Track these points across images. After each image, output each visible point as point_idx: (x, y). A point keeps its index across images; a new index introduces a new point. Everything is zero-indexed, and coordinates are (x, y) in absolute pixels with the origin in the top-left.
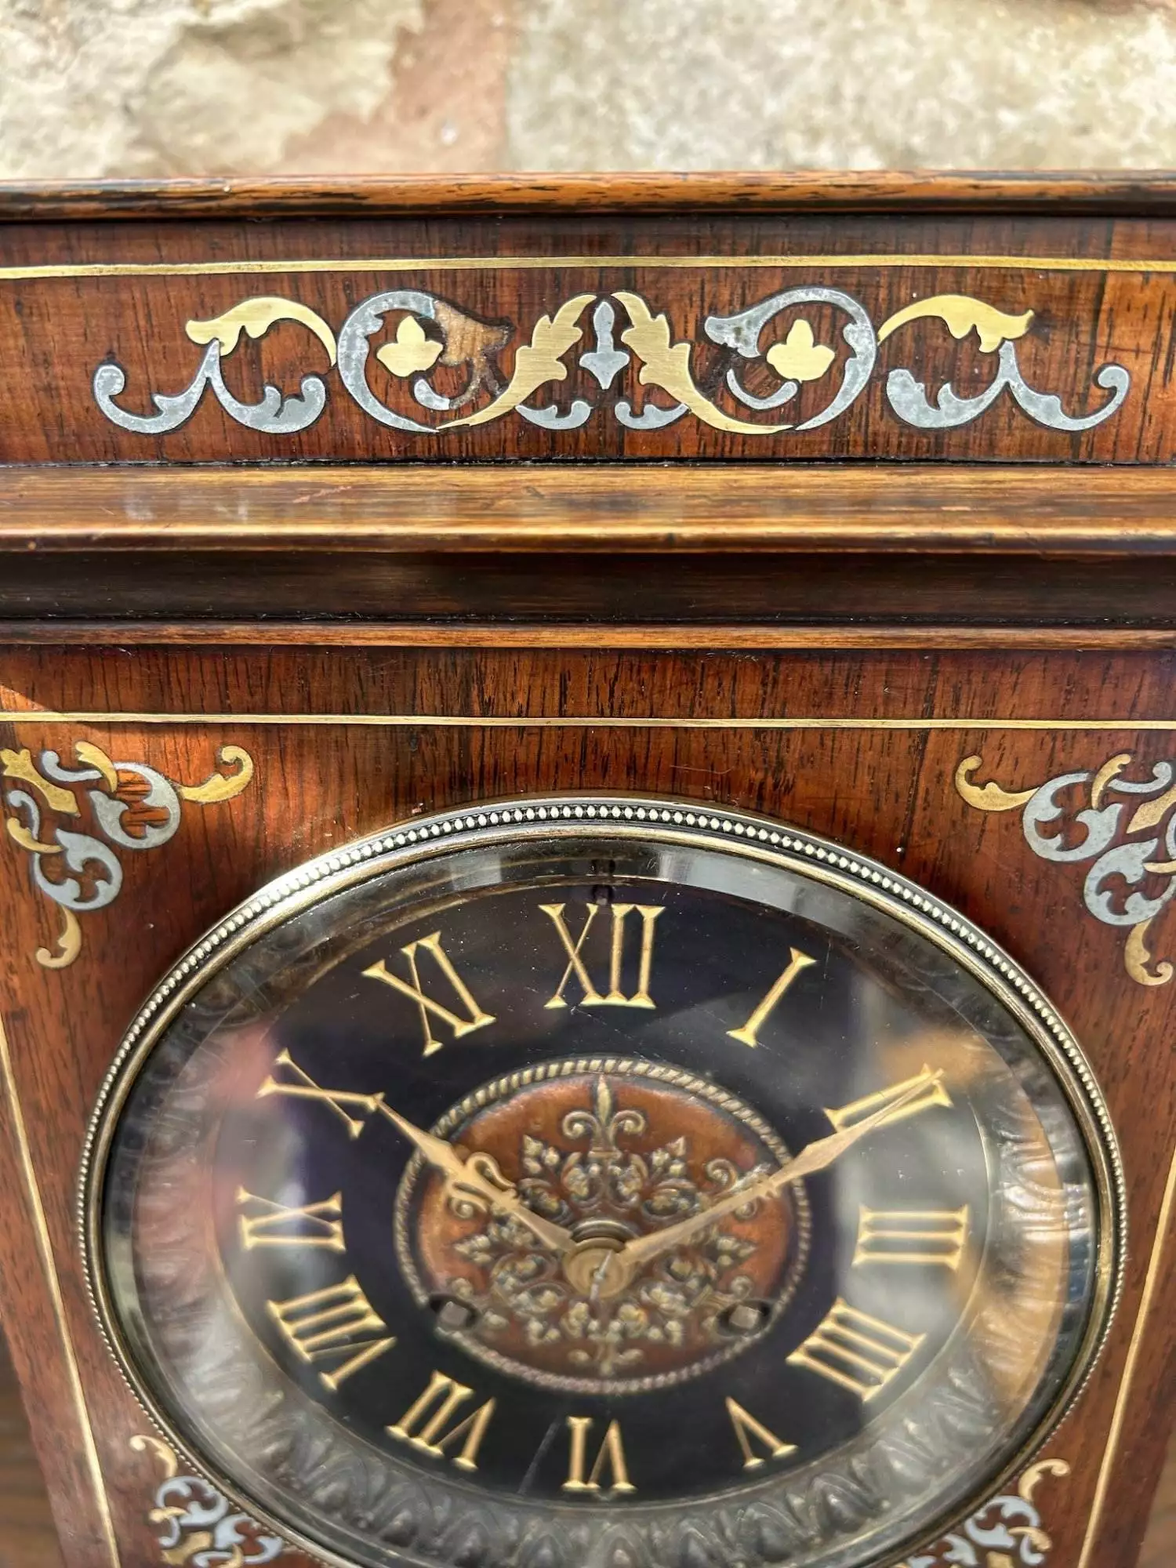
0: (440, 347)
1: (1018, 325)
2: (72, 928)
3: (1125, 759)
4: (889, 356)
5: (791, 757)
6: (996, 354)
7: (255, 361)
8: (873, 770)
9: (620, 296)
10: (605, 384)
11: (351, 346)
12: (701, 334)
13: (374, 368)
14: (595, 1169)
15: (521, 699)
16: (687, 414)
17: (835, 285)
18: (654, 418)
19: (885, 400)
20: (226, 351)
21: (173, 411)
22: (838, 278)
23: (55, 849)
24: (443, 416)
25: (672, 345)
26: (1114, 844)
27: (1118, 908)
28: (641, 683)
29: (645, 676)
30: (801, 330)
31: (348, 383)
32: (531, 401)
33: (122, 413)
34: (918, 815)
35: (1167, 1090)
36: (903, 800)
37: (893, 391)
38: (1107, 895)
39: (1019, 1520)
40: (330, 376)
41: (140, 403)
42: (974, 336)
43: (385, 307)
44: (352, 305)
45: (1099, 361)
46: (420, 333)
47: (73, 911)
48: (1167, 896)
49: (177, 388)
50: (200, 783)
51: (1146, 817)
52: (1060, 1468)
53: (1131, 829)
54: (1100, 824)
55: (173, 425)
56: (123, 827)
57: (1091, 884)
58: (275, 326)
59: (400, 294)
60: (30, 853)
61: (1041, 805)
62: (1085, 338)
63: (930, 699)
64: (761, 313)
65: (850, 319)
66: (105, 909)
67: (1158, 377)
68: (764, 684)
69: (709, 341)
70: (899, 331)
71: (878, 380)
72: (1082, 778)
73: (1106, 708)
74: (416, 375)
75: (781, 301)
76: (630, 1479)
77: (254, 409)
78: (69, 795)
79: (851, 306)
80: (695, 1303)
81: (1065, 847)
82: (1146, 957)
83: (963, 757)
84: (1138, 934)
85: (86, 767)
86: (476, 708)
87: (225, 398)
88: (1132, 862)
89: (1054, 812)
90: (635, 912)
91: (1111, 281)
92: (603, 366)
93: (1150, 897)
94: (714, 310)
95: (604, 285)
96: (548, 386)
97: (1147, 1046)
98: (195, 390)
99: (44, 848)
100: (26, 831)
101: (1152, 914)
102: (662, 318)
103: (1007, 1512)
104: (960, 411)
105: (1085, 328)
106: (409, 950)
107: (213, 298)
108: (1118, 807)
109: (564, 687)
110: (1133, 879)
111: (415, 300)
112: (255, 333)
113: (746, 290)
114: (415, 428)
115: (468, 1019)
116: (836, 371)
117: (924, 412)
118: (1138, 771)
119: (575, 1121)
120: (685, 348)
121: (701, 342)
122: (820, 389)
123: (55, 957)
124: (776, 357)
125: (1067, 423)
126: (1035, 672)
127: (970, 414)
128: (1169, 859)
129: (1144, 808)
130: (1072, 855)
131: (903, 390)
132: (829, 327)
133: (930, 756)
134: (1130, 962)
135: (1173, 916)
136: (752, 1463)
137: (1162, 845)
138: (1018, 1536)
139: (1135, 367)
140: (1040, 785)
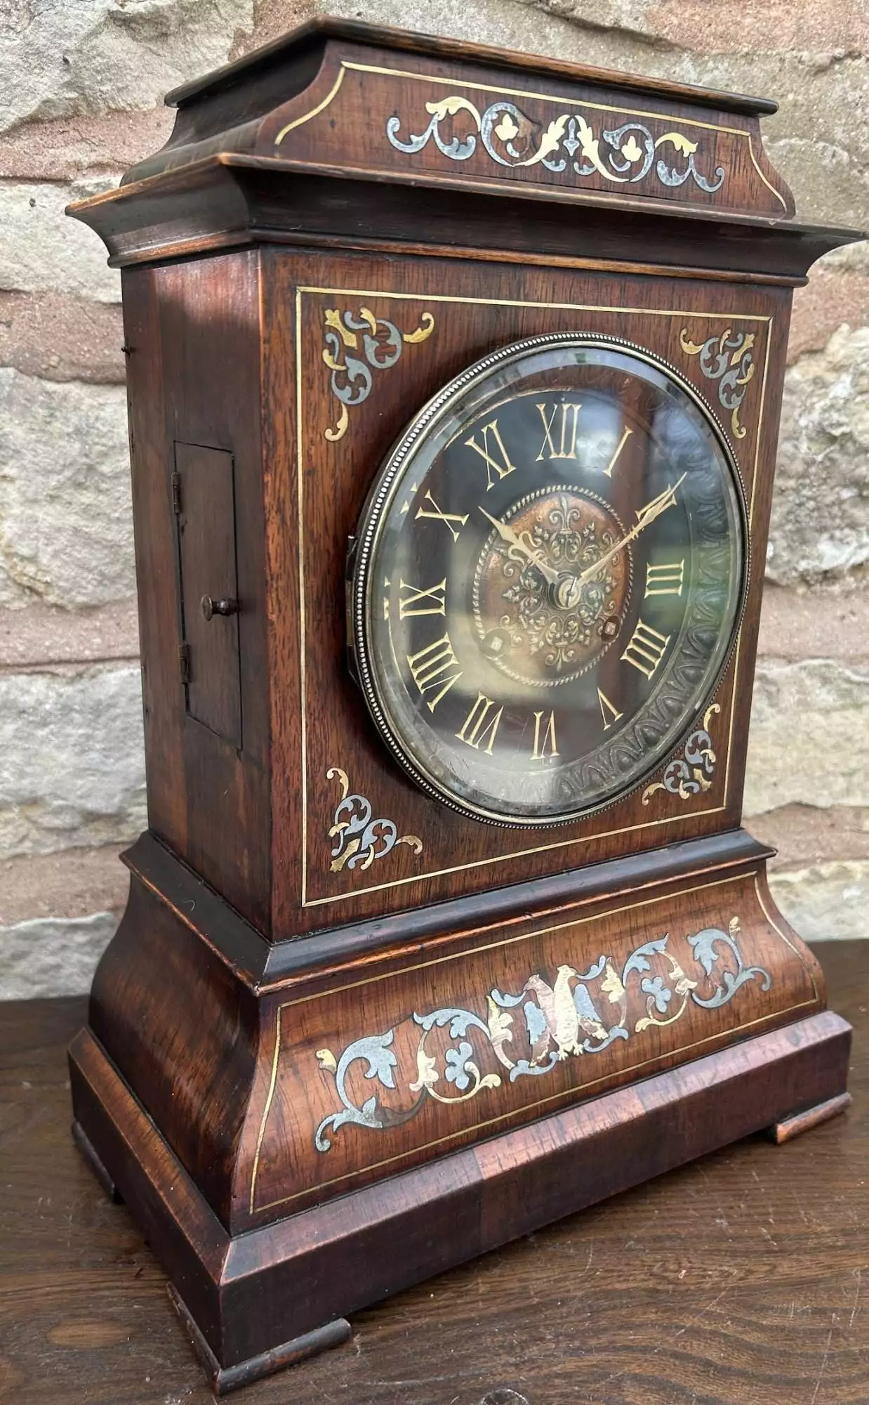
0: (517, 129)
1: (694, 148)
2: (345, 416)
3: (729, 332)
4: (658, 155)
5: (629, 328)
6: (688, 158)
7: (450, 126)
8: (655, 333)
9: (578, 117)
10: (571, 154)
11: (486, 124)
12: (602, 137)
13: (493, 134)
14: (562, 541)
15: (539, 292)
16: (597, 170)
17: (642, 124)
18: (586, 171)
19: (657, 172)
20: (440, 119)
21: (418, 143)
22: (644, 121)
23: (344, 368)
24: (516, 160)
25: (593, 141)
26: (727, 371)
30: (632, 140)
31: (484, 140)
32: (546, 158)
33: (397, 142)
37: (659, 169)
38: (726, 394)
39: (704, 744)
40: (478, 135)
41: (405, 138)
42: (682, 150)
43: (500, 109)
44: (488, 106)
45: (716, 165)
46: (511, 122)
47: (346, 404)
48: (742, 395)
49: (421, 133)
50: (412, 333)
51: (735, 358)
52: (717, 708)
53: (732, 364)
54: (722, 359)
55: (416, 150)
56: (376, 355)
57: (721, 389)
58: (460, 110)
59: (505, 104)
60: (332, 370)
61: (705, 352)
62: (713, 155)
63: (673, 301)
64: (620, 132)
65: (646, 138)
66: (362, 403)
68: (622, 290)
69: (605, 141)
70: (661, 145)
71: (655, 164)
72: (717, 340)
73: (723, 309)
74: (509, 141)
75: (626, 128)
76: (559, 748)
77: (448, 147)
78: (354, 336)
79: (647, 133)
81: (713, 372)
82: (737, 425)
83: (682, 329)
84: (735, 414)
85: (364, 321)
86: (522, 297)
87: (438, 140)
88: (731, 379)
89: (709, 355)
90: (571, 407)
91: (719, 134)
92: (571, 148)
93: (738, 396)
94: (606, 128)
95: (573, 111)
96: (553, 152)
98: (427, 135)
99: (339, 367)
100: (331, 357)
101: (739, 404)
102: (590, 128)
103: (700, 740)
104: (678, 179)
105: (713, 152)
106: (484, 430)
107: (440, 93)
108: (727, 353)
109: (554, 289)
110: (733, 387)
111: (509, 107)
112: (452, 112)
113: (615, 121)
114: (506, 164)
115: (505, 468)
116: (642, 158)
117: (667, 179)
118: (733, 338)
119: (555, 515)
120: (596, 142)
121: (602, 140)
122: (637, 166)
123: (334, 434)
124: (625, 150)
125: (707, 188)
126: (703, 292)
127: (681, 181)
128: (743, 378)
129: (735, 354)
130: (715, 376)
131: (662, 169)
132: (640, 138)
133: (672, 328)
134: (733, 427)
135: (745, 404)
136: (607, 727)
137: (741, 371)
138: (704, 756)
139: (726, 169)
140: (705, 343)
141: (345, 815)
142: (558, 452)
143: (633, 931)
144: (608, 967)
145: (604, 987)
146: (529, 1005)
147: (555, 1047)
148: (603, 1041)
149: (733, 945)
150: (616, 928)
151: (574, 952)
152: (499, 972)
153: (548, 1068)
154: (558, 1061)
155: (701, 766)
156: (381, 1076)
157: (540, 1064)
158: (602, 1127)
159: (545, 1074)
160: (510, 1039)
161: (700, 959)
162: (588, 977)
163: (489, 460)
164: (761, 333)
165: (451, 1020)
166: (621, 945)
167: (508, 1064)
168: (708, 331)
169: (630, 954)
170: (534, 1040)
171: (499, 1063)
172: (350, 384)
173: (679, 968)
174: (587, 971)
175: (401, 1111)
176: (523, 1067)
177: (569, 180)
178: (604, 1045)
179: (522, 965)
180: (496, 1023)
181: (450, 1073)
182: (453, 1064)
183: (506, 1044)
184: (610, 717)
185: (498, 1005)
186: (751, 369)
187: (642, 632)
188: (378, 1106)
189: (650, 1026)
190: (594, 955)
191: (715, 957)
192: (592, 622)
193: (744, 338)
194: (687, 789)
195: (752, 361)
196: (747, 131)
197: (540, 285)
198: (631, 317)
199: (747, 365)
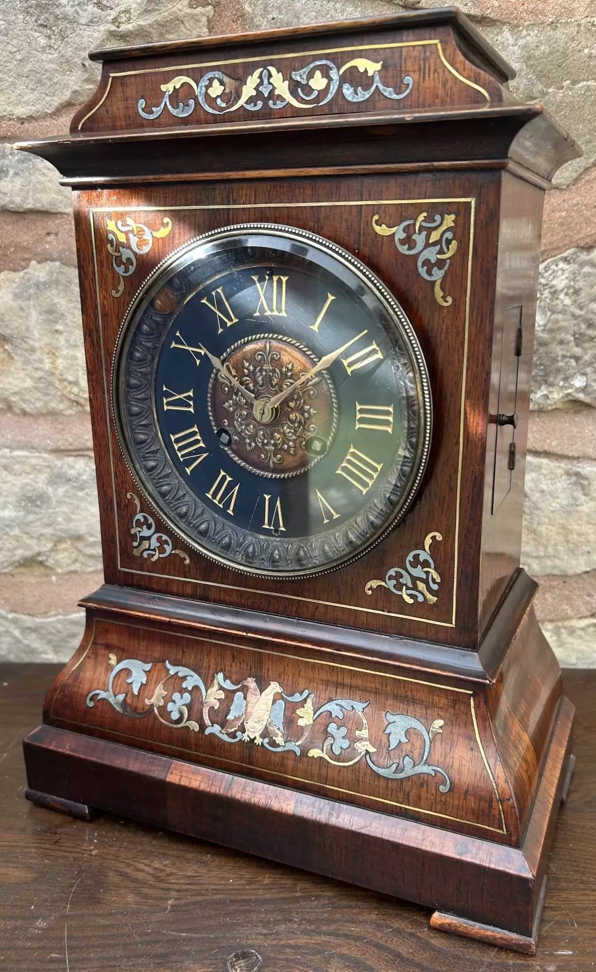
0: (223, 88)
1: (378, 66)
2: (122, 282)
3: (425, 214)
4: (343, 79)
5: (322, 217)
6: (372, 76)
7: (177, 96)
8: (346, 221)
9: (270, 68)
10: (266, 95)
11: (201, 89)
12: (291, 78)
13: (207, 95)
14: (264, 373)
15: (244, 198)
16: (288, 103)
17: (327, 59)
18: (280, 105)
19: (342, 94)
20: (170, 93)
21: (157, 112)
22: (327, 57)
23: (119, 254)
24: (224, 109)
25: (284, 81)
26: (425, 247)
27: (429, 273)
28: (277, 191)
29: (278, 189)
30: (318, 74)
31: (200, 100)
32: (247, 103)
33: (144, 114)
34: (362, 238)
35: (456, 353)
36: (357, 232)
37: (344, 91)
38: (425, 268)
39: (425, 564)
40: (196, 98)
41: (148, 110)
42: (366, 71)
43: (210, 76)
44: (201, 77)
45: (403, 75)
46: (219, 84)
47: (122, 276)
48: (446, 268)
49: (158, 105)
50: (158, 231)
51: (435, 236)
52: (439, 537)
53: (431, 242)
54: (420, 239)
55: (157, 116)
56: (137, 246)
57: (419, 264)
58: (182, 85)
59: (213, 73)
60: (113, 256)
61: (399, 232)
62: (398, 69)
63: (362, 195)
64: (306, 70)
65: (331, 69)
66: (131, 275)
67: (421, 79)
68: (312, 190)
69: (293, 80)
70: (345, 72)
71: (340, 87)
72: (412, 222)
73: (417, 195)
74: (218, 96)
75: (312, 65)
76: (284, 526)
77: (177, 110)
78: (124, 236)
79: (332, 65)
80: (298, 434)
81: (409, 249)
82: (442, 294)
83: (373, 215)
84: (438, 284)
85: (129, 226)
86: (231, 202)
87: (170, 107)
88: (431, 254)
89: (404, 236)
90: (280, 278)
91: (404, 50)
92: (265, 90)
93: (440, 268)
94: (294, 70)
95: (264, 65)
96: (251, 97)
97: (447, 332)
98: (162, 105)
99: (116, 254)
100: (112, 249)
101: (442, 276)
102: (280, 73)
103: (421, 559)
104: (364, 95)
105: (398, 65)
106: (213, 294)
107: (167, 78)
108: (425, 233)
109: (255, 193)
110: (433, 262)
111: (217, 74)
112: (177, 87)
113: (303, 62)
114: (217, 113)
115: (231, 320)
116: (328, 86)
117: (354, 97)
118: (430, 219)
119: (259, 355)
120: (287, 82)
121: (291, 80)
122: (324, 92)
123: (117, 293)
124: (311, 83)
125: (395, 96)
126: (392, 183)
127: (367, 96)
128: (444, 253)
129: (434, 233)
130: (412, 252)
131: (348, 91)
132: (326, 72)
133: (363, 215)
134: (437, 296)
135: (449, 277)
136: (326, 521)
137: (441, 247)
138: (427, 573)
139: (414, 76)
140: (399, 225)
141: (139, 524)
142: (272, 311)
143: (339, 685)
144: (309, 701)
145: (298, 712)
146: (240, 694)
147: (243, 731)
148: (278, 746)
149: (427, 740)
150: (324, 676)
151: (286, 677)
152: (228, 663)
153: (233, 741)
154: (241, 740)
155: (426, 582)
156: (134, 686)
157: (228, 734)
158: (256, 801)
159: (230, 744)
160: (216, 708)
161: (390, 734)
162: (290, 699)
163: (218, 313)
164: (462, 212)
165: (186, 676)
166: (326, 690)
167: (207, 721)
168: (402, 214)
169: (330, 700)
170: (230, 717)
171: (202, 718)
172: (124, 264)
173: (367, 731)
174: (292, 695)
175: (135, 709)
176: (216, 729)
177: (266, 114)
178: (279, 750)
179: (245, 667)
180: (212, 693)
181: (170, 707)
182: (174, 702)
183: (212, 708)
184: (329, 514)
185: (219, 684)
186: (454, 245)
187: (353, 454)
188: (125, 700)
189: (321, 758)
190: (302, 686)
191: (404, 740)
192: (294, 437)
193: (443, 219)
194: (411, 596)
195: (454, 238)
196: (435, 39)
197: (244, 192)
198: (323, 209)
199: (448, 242)
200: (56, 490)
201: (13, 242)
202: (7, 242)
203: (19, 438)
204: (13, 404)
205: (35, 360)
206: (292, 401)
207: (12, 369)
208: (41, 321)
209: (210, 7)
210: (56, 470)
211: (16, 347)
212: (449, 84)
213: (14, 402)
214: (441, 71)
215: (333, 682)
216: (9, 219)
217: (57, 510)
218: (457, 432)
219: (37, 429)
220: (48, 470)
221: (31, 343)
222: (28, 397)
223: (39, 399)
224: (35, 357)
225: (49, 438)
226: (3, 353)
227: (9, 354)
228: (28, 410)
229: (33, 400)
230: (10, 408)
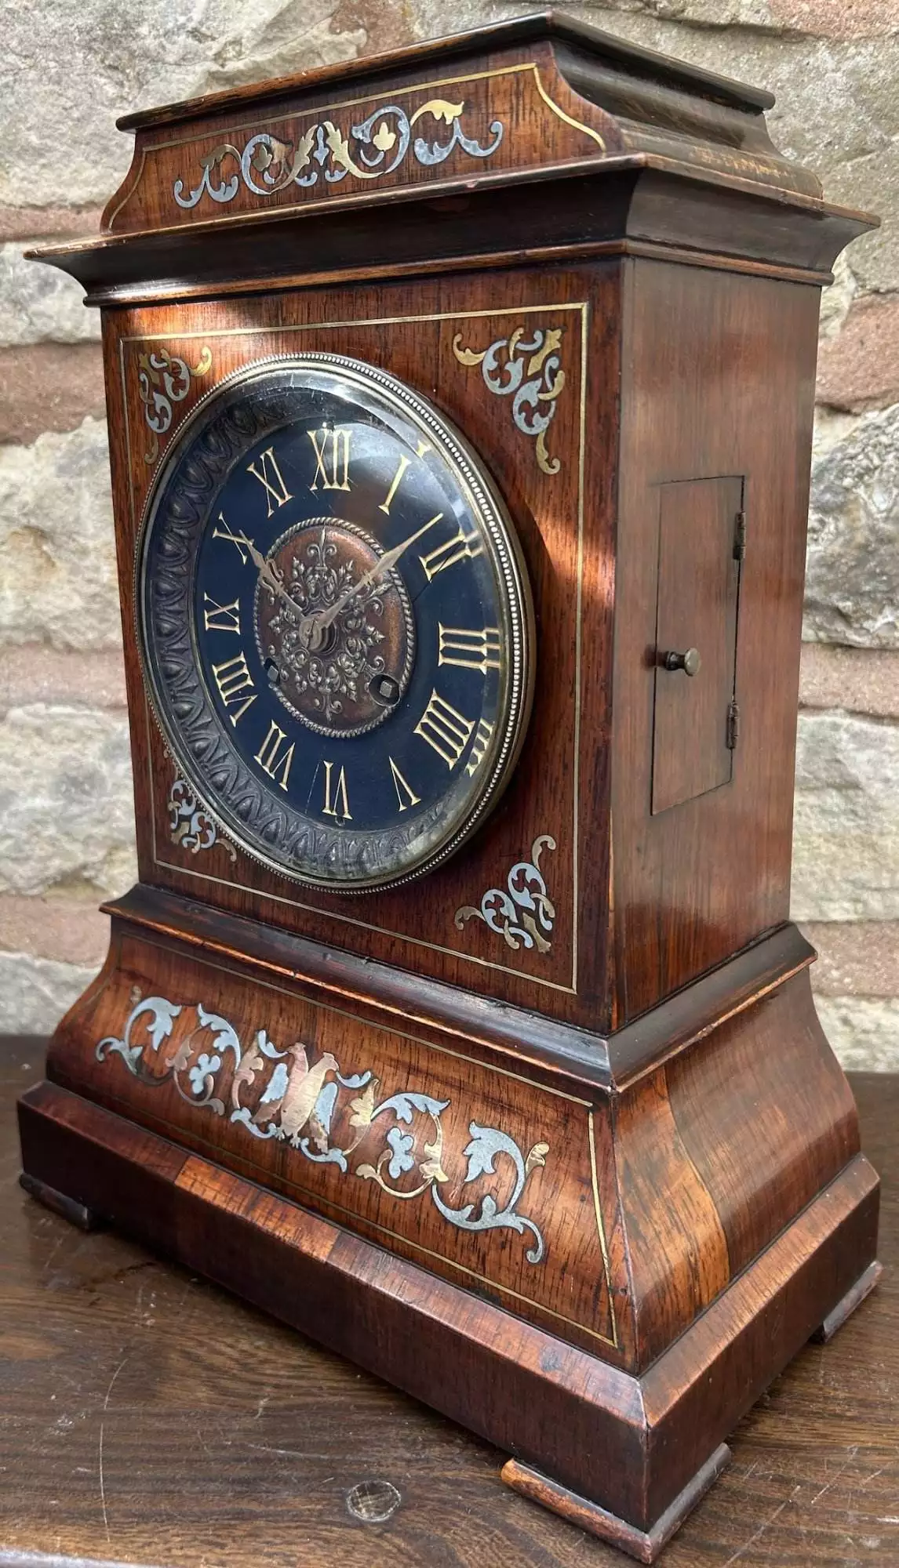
0: (271, 157)
1: (458, 109)
2: (156, 443)
3: (521, 331)
4: (415, 133)
5: (390, 342)
6: (452, 124)
7: (219, 172)
8: (421, 344)
9: (326, 123)
10: (322, 163)
11: (246, 161)
12: (351, 135)
13: (252, 168)
14: (317, 576)
15: (295, 316)
16: (348, 172)
17: (395, 104)
18: (338, 176)
19: (415, 154)
20: (211, 169)
21: (195, 197)
22: (394, 101)
23: (153, 401)
24: (273, 186)
25: (343, 140)
26: (522, 384)
28: (334, 303)
31: (245, 176)
32: (299, 175)
33: (181, 200)
34: (440, 370)
36: (434, 362)
37: (417, 149)
38: (524, 414)
39: (534, 886)
40: (240, 174)
41: (187, 195)
42: (443, 118)
43: (256, 142)
44: (247, 143)
45: (491, 120)
46: (266, 151)
47: (156, 433)
48: (551, 414)
49: (196, 187)
50: (196, 367)
51: (535, 365)
52: (552, 844)
53: (529, 374)
54: (515, 369)
55: (195, 203)
56: (173, 389)
57: (516, 408)
58: (225, 156)
59: (261, 136)
60: (145, 404)
61: (488, 360)
62: (484, 111)
63: (439, 305)
64: (370, 122)
65: (400, 119)
66: (167, 431)
67: (514, 124)
69: (354, 138)
70: (417, 121)
71: (412, 144)
72: (504, 343)
73: (509, 303)
74: (266, 169)
75: (377, 115)
76: (350, 812)
77: (218, 192)
78: (159, 375)
79: (400, 113)
80: (359, 670)
81: (502, 385)
82: (547, 455)
83: (455, 335)
84: (541, 440)
85: (164, 361)
86: (280, 322)
87: (210, 189)
88: (530, 393)
89: (495, 365)
90: (341, 434)
91: (491, 82)
92: (321, 156)
93: (543, 416)
94: (355, 124)
95: (319, 119)
96: (305, 168)
97: (554, 514)
98: (202, 188)
99: (149, 402)
100: (144, 393)
101: (546, 426)
102: (339, 130)
103: (528, 878)
104: (442, 154)
105: (483, 106)
106: (262, 457)
108: (521, 360)
110: (533, 404)
111: (264, 138)
112: (219, 160)
113: (365, 112)
114: (265, 193)
115: (283, 497)
116: (397, 143)
117: (429, 158)
118: (528, 338)
119: (311, 548)
120: (346, 142)
121: (352, 138)
122: (391, 154)
123: (151, 457)
124: (376, 141)
125: (482, 153)
126: (479, 287)
127: (446, 155)
128: (548, 391)
129: (533, 360)
130: (506, 391)
131: (421, 148)
132: (393, 122)
133: (442, 335)
134: (539, 458)
135: (555, 428)
136: (402, 808)
137: (544, 383)
138: (537, 901)
139: (505, 121)
140: (487, 349)
142: (331, 483)
143: (412, 1070)
144: (370, 1092)
145: (354, 1104)
146: (282, 1067)
147: (278, 1121)
148: (320, 1153)
149: (522, 1174)
150: (393, 1052)
151: (345, 1047)
152: (274, 1018)
153: (264, 1136)
154: (274, 1136)
155: (535, 915)
157: (259, 1126)
159: (259, 1140)
160: (250, 1083)
161: (471, 1156)
162: (345, 1082)
163: (268, 487)
164: (571, 325)
165: (221, 1030)
166: (395, 1076)
167: (236, 1102)
168: (492, 331)
169: (398, 1091)
170: (265, 1099)
171: (230, 1095)
172: (157, 415)
173: (441, 1147)
174: (349, 1076)
175: (151, 1072)
176: (245, 1116)
177: (323, 189)
178: (320, 1159)
179: (297, 1027)
180: (249, 1059)
182: (200, 1068)
183: (244, 1085)
184: (407, 800)
185: (259, 1048)
186: (561, 376)
187: (436, 705)
188: (141, 1057)
189: (372, 1180)
190: (363, 1065)
191: (488, 1168)
192: (355, 675)
193: (544, 336)
194: (515, 936)
195: (560, 368)
196: (530, 62)
197: (296, 306)
198: (391, 327)
199: (553, 373)
200: (113, 767)
201: (59, 388)
202: (50, 388)
203: (60, 687)
204: (52, 634)
205: (87, 568)
206: (351, 619)
207: (53, 581)
208: (97, 508)
209: (362, 31)
210: (114, 737)
211: (60, 547)
212: (551, 129)
213: (55, 632)
214: (538, 109)
215: (404, 1064)
216: (54, 355)
217: (115, 797)
218: (571, 673)
219: (88, 673)
220: (102, 737)
221: (82, 540)
222: (74, 625)
223: (92, 628)
224: (87, 563)
225: (106, 688)
226: (41, 557)
227: (49, 559)
228: (75, 644)
229: (83, 629)
230: (48, 640)
